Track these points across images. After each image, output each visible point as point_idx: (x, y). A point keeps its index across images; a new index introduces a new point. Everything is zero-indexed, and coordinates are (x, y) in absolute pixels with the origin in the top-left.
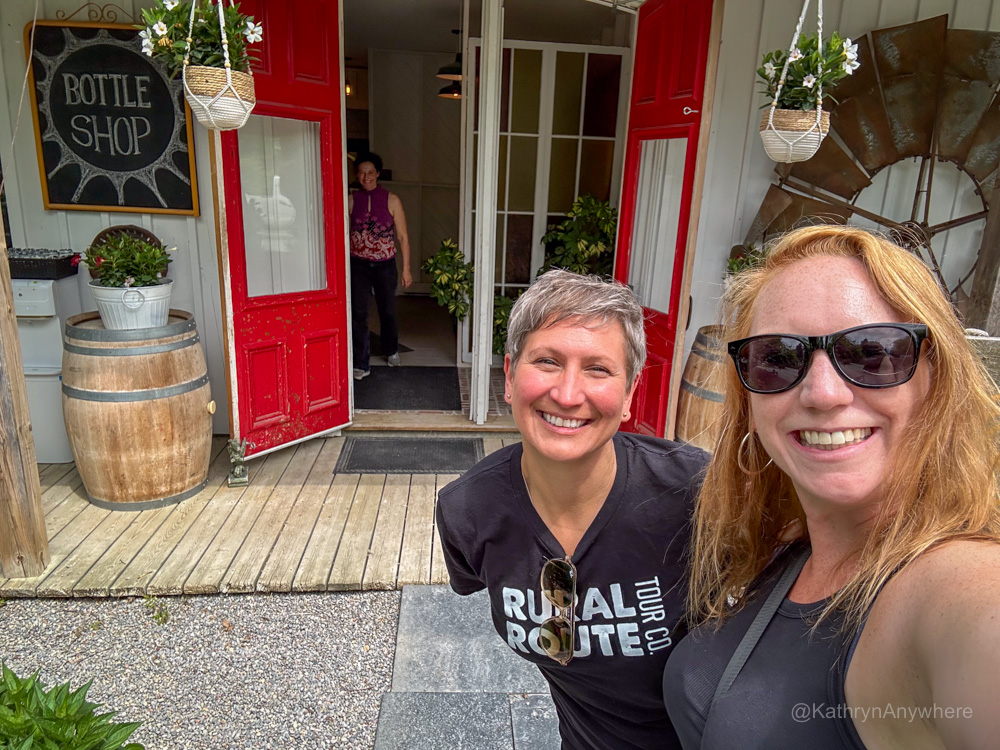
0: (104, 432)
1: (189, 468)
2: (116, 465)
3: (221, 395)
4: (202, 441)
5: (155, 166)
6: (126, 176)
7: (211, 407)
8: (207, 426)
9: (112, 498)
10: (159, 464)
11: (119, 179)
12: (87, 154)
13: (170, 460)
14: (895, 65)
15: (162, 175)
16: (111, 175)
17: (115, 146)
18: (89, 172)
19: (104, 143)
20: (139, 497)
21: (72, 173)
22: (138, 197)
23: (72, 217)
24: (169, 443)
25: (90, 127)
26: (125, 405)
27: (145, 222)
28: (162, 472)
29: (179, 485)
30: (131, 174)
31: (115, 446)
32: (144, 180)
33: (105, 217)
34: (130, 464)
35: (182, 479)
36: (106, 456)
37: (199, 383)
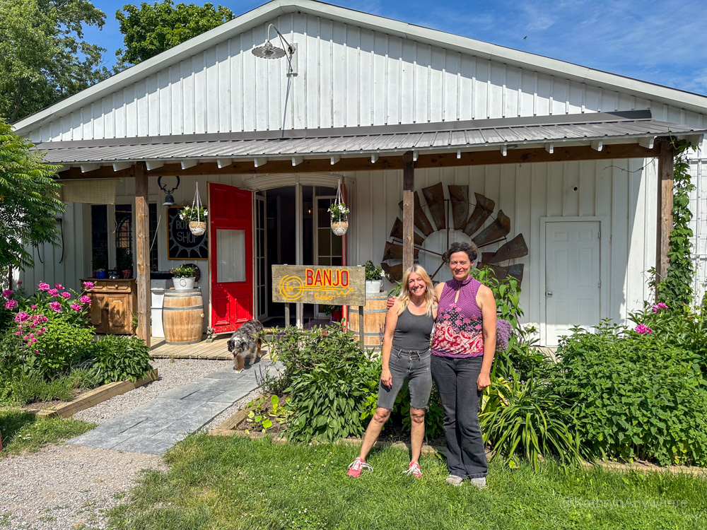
0: (170, 319)
1: (193, 334)
2: (173, 329)
3: (206, 312)
4: (197, 326)
5: (199, 245)
6: (191, 249)
7: (202, 315)
8: (200, 321)
9: (171, 341)
10: (184, 330)
11: (189, 250)
12: (181, 243)
13: (188, 329)
14: (431, 199)
15: (201, 248)
16: (187, 249)
17: (188, 241)
18: (181, 248)
19: (186, 239)
20: (178, 341)
21: (177, 248)
22: (194, 255)
23: (175, 262)
24: (188, 324)
25: (182, 235)
26: (177, 311)
27: (195, 262)
28: (185, 333)
29: (190, 338)
30: (192, 248)
31: (173, 324)
32: (196, 250)
33: (184, 261)
34: (177, 330)
35: (191, 337)
36: (171, 327)
37: (199, 307)
